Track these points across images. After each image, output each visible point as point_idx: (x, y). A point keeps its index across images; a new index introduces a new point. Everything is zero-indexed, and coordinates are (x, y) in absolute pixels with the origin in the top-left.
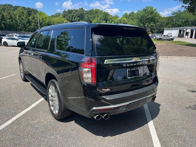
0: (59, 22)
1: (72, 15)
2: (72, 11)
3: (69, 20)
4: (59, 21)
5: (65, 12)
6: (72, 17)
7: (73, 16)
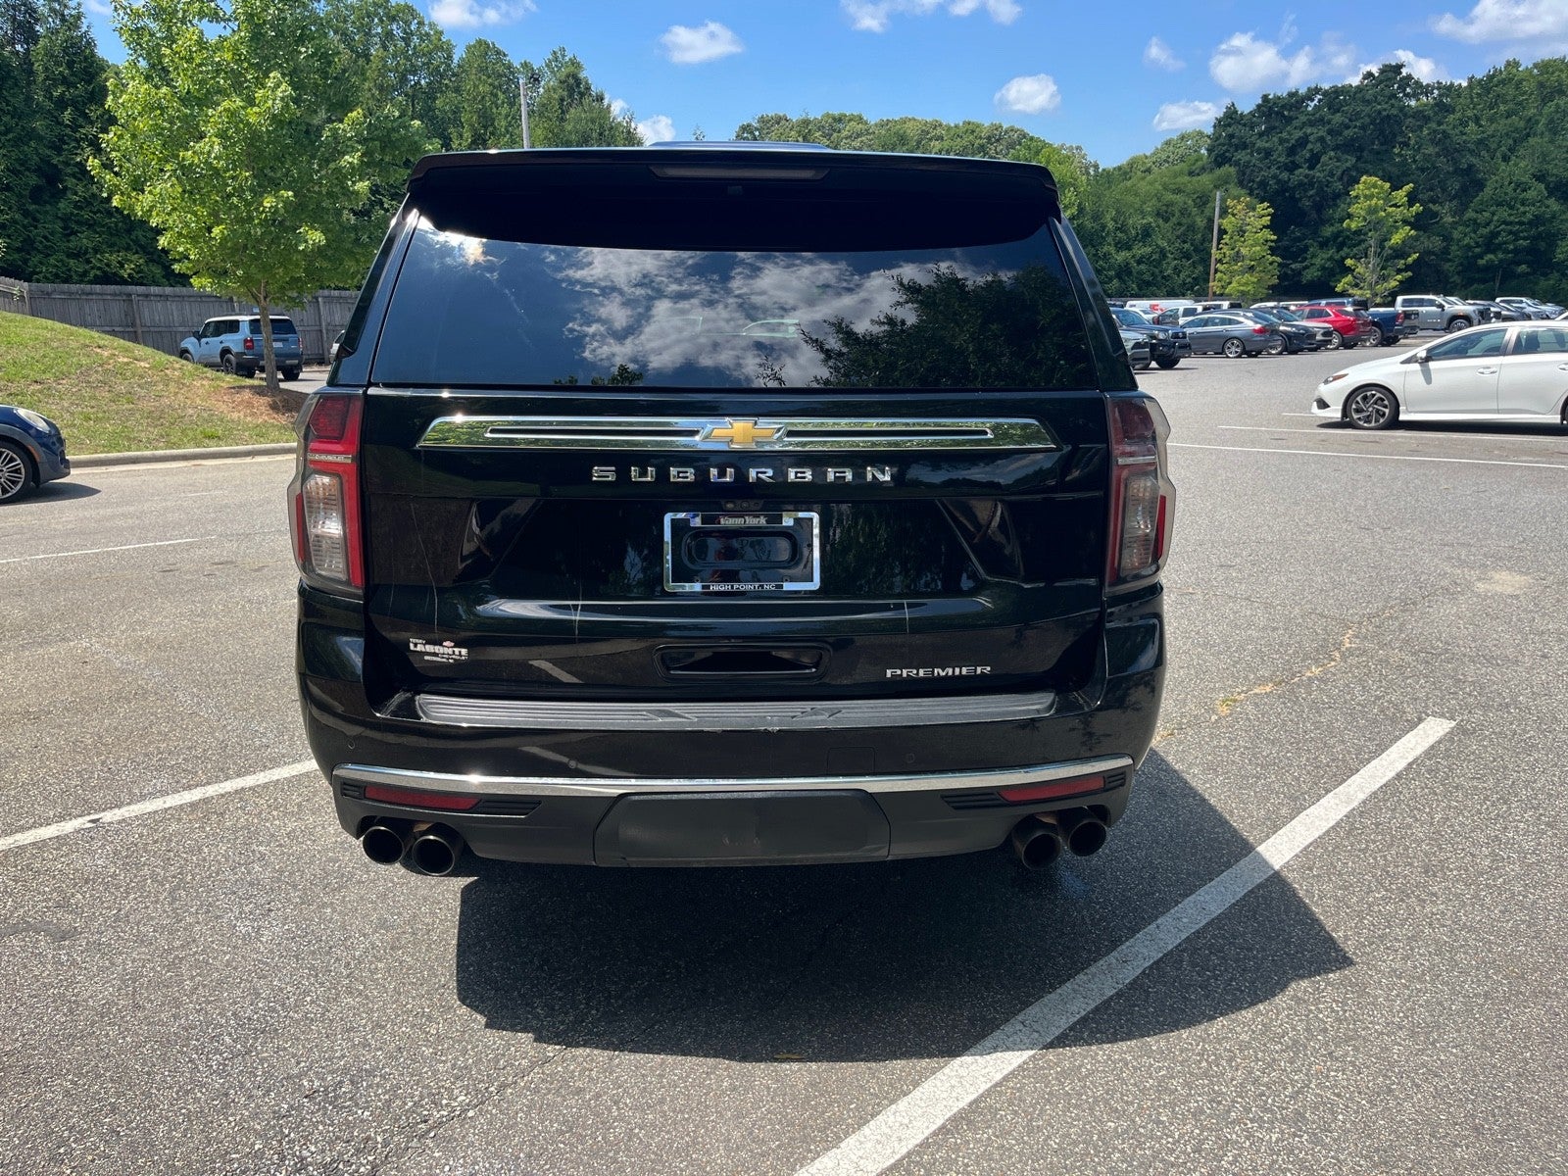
0: (1169, 205)
1: (1298, 134)
2: (1296, 101)
3: (1263, 184)
4: (1170, 197)
5: (1231, 117)
6: (1292, 151)
7: (1303, 142)
